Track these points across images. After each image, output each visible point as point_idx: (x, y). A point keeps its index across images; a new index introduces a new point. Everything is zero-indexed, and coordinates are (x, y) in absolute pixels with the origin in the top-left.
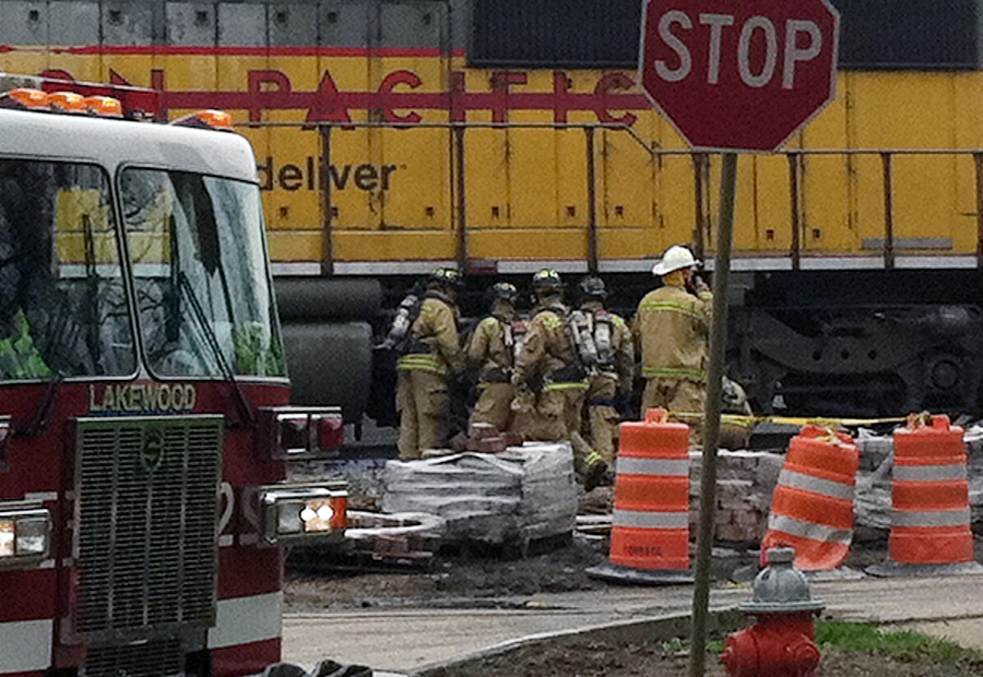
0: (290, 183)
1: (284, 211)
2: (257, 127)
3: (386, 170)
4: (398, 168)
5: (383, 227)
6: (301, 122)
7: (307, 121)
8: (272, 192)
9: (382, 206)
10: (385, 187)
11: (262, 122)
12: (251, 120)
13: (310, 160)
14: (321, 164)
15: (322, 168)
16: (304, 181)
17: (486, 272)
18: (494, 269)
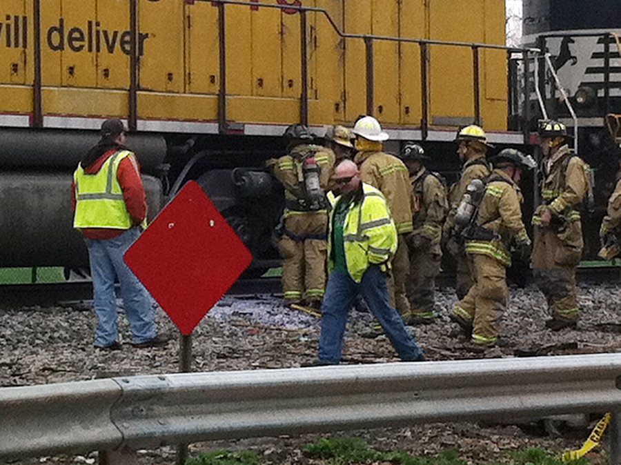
0: (77, 44)
1: (71, 70)
3: (143, 37)
4: (149, 35)
10: (141, 52)
13: (90, 23)
14: (98, 28)
15: (98, 32)
16: (86, 44)
17: (238, 133)
18: (243, 131)
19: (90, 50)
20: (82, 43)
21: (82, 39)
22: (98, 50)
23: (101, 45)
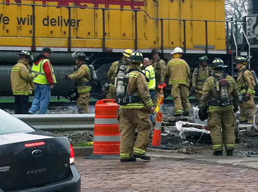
0: (53, 24)
1: (52, 32)
2: (45, 6)
3: (78, 21)
4: (81, 21)
5: (77, 38)
6: (57, 5)
7: (58, 5)
8: (49, 26)
9: (77, 31)
10: (78, 26)
11: (46, 5)
12: (43, 4)
13: (59, 17)
14: (62, 18)
15: (62, 19)
16: (57, 23)
17: (110, 52)
18: (112, 51)
19: (59, 25)
20: (55, 23)
21: (56, 22)
22: (62, 25)
23: (63, 24)
